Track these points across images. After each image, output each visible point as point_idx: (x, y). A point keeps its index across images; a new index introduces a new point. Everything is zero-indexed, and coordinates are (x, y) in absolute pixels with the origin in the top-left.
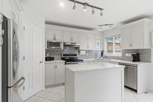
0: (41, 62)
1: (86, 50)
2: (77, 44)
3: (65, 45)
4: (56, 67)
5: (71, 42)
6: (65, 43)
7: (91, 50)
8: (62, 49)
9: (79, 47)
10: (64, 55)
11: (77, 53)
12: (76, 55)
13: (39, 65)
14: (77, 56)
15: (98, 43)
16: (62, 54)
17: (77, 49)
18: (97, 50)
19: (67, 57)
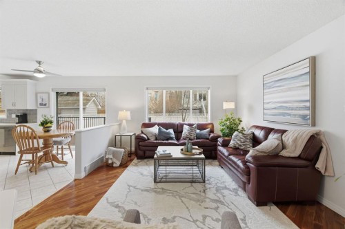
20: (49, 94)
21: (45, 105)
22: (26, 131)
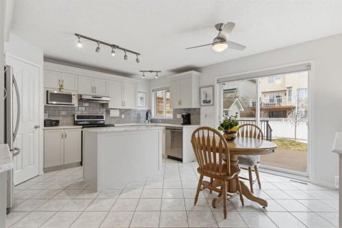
0: (36, 127)
1: (120, 110)
2: (104, 99)
3: (81, 100)
4: (64, 136)
5: (93, 94)
6: (81, 96)
7: (130, 110)
8: (76, 105)
9: (107, 104)
10: (78, 117)
11: (105, 113)
12: (102, 117)
13: (33, 132)
14: (104, 119)
15: (142, 98)
16: (76, 116)
17: (103, 107)
18: (139, 109)
19: (86, 121)
20: (213, 86)
21: (209, 102)
22: (206, 135)
